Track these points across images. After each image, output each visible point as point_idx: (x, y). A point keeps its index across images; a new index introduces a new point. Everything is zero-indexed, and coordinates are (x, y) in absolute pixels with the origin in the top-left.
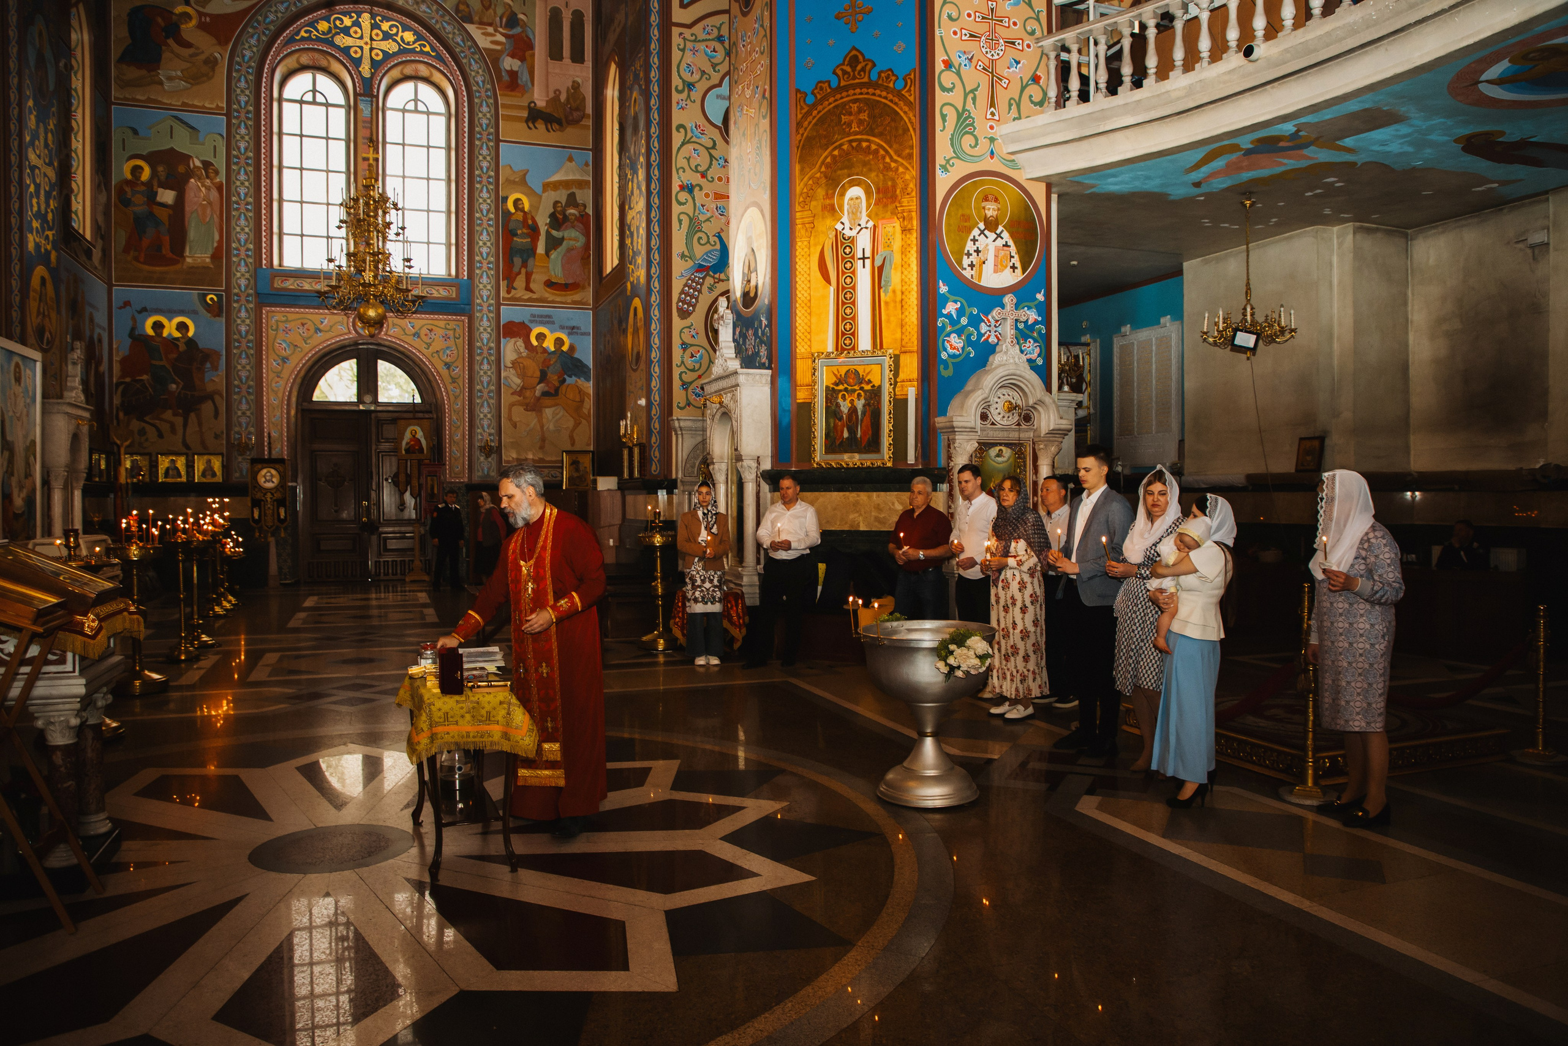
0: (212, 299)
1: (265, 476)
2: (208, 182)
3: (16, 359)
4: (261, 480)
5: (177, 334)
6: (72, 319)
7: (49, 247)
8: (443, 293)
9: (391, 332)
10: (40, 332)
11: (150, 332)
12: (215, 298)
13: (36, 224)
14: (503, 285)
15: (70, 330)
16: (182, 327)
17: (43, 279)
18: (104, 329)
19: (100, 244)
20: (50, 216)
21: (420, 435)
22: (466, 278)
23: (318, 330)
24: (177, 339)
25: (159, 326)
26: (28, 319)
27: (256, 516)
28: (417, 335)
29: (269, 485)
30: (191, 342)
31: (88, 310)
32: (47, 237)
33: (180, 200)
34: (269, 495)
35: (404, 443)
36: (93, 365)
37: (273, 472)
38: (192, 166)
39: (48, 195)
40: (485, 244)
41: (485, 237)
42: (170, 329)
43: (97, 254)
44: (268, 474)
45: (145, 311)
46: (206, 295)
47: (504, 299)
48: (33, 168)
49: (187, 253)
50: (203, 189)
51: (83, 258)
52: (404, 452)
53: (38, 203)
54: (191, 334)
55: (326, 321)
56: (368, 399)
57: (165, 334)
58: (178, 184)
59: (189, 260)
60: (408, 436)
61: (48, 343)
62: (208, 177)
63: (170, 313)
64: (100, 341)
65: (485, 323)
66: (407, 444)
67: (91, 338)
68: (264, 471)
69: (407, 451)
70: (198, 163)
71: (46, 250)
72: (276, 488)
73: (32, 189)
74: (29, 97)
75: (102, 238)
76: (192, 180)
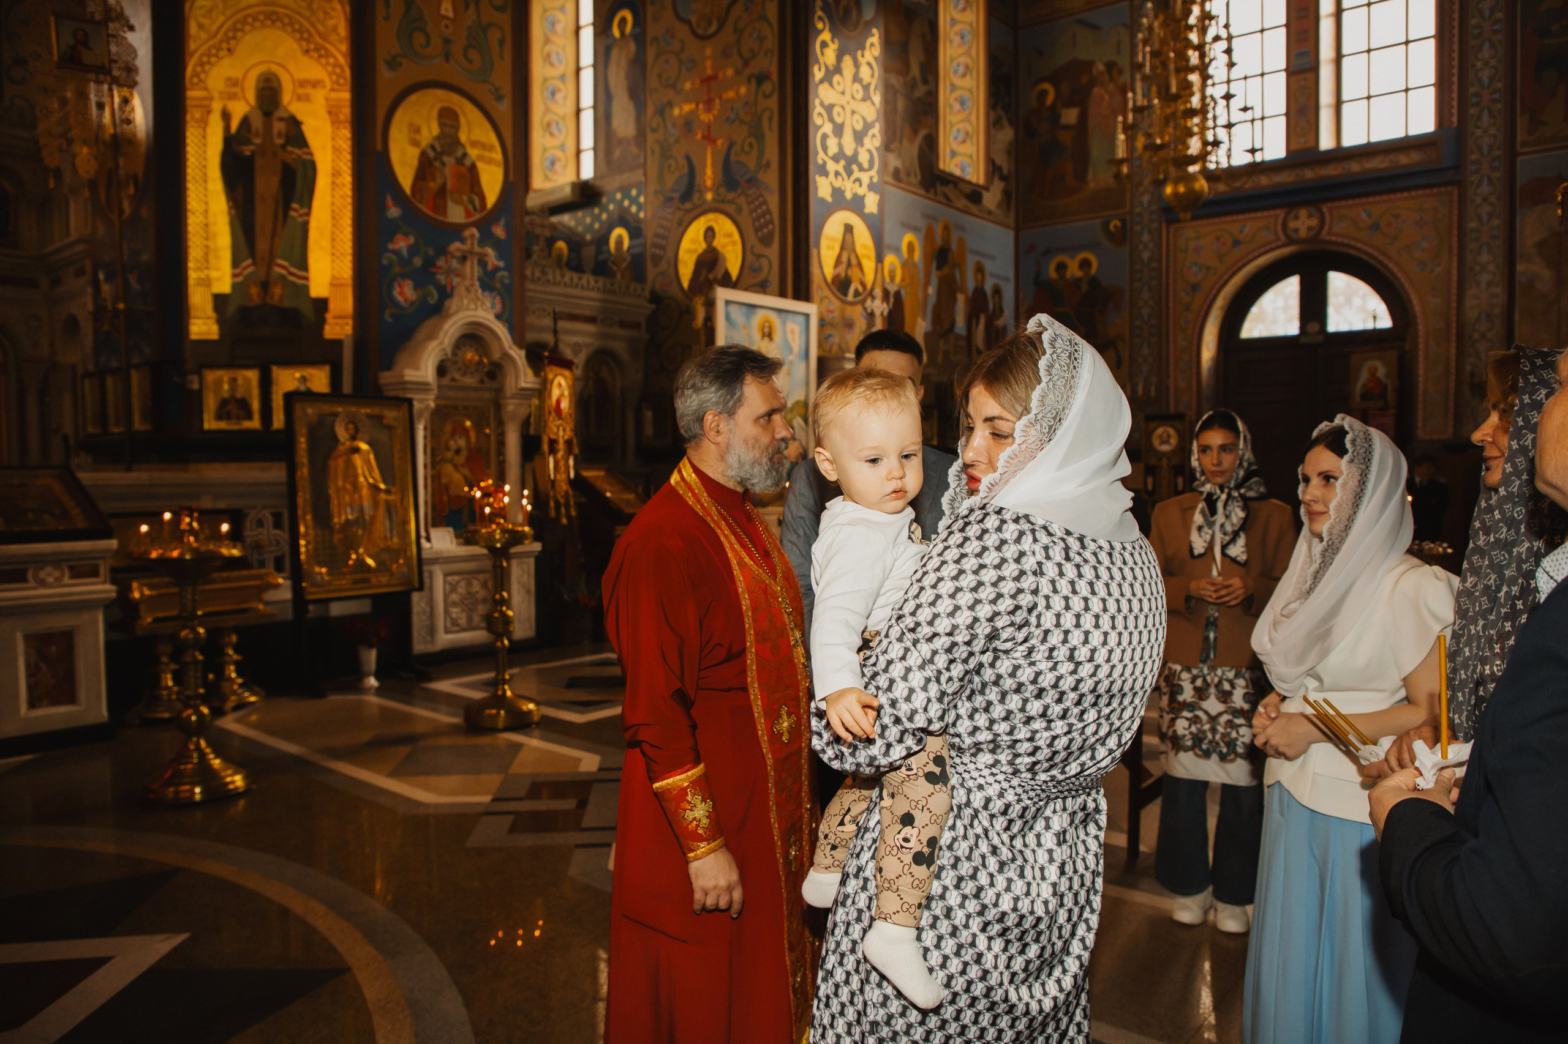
0: (1115, 226)
1: (1161, 436)
2: (1111, 86)
3: (760, 316)
4: (1156, 442)
5: (1079, 274)
6: (939, 268)
7: (861, 191)
8: (1415, 157)
9: (1336, 230)
10: (841, 285)
11: (1053, 274)
12: (1119, 224)
13: (831, 166)
14: (1521, 122)
15: (934, 281)
16: (1085, 264)
17: (849, 229)
18: (1007, 279)
19: (998, 186)
20: (863, 158)
21: (1381, 372)
22: (1455, 124)
23: (1236, 243)
24: (1079, 280)
25: (1061, 267)
26: (815, 270)
27: (1150, 487)
28: (1375, 227)
29: (1165, 448)
30: (1094, 282)
31: (971, 261)
32: (858, 180)
33: (1083, 117)
34: (1165, 461)
35: (1359, 386)
36: (982, 320)
37: (1171, 431)
38: (1095, 72)
39: (859, 137)
40: (1486, 64)
41: (1486, 52)
42: (1074, 270)
43: (991, 199)
44: (1165, 435)
45: (1048, 252)
46: (1108, 223)
47: (1523, 144)
48: (829, 109)
49: (1090, 176)
50: (1107, 97)
51: (962, 203)
52: (1358, 399)
53: (840, 146)
54: (1094, 270)
55: (1246, 230)
56: (1314, 327)
57: (1069, 274)
58: (1080, 98)
59: (1092, 185)
60: (1364, 376)
61: (857, 294)
62: (1111, 80)
63: (1073, 250)
64: (997, 291)
65: (1485, 189)
66: (1364, 386)
67: (979, 292)
68: (1160, 431)
69: (1365, 396)
70: (1101, 67)
71: (855, 196)
72: (1173, 452)
73: (828, 128)
74: (821, 32)
75: (1003, 178)
76: (1096, 90)
